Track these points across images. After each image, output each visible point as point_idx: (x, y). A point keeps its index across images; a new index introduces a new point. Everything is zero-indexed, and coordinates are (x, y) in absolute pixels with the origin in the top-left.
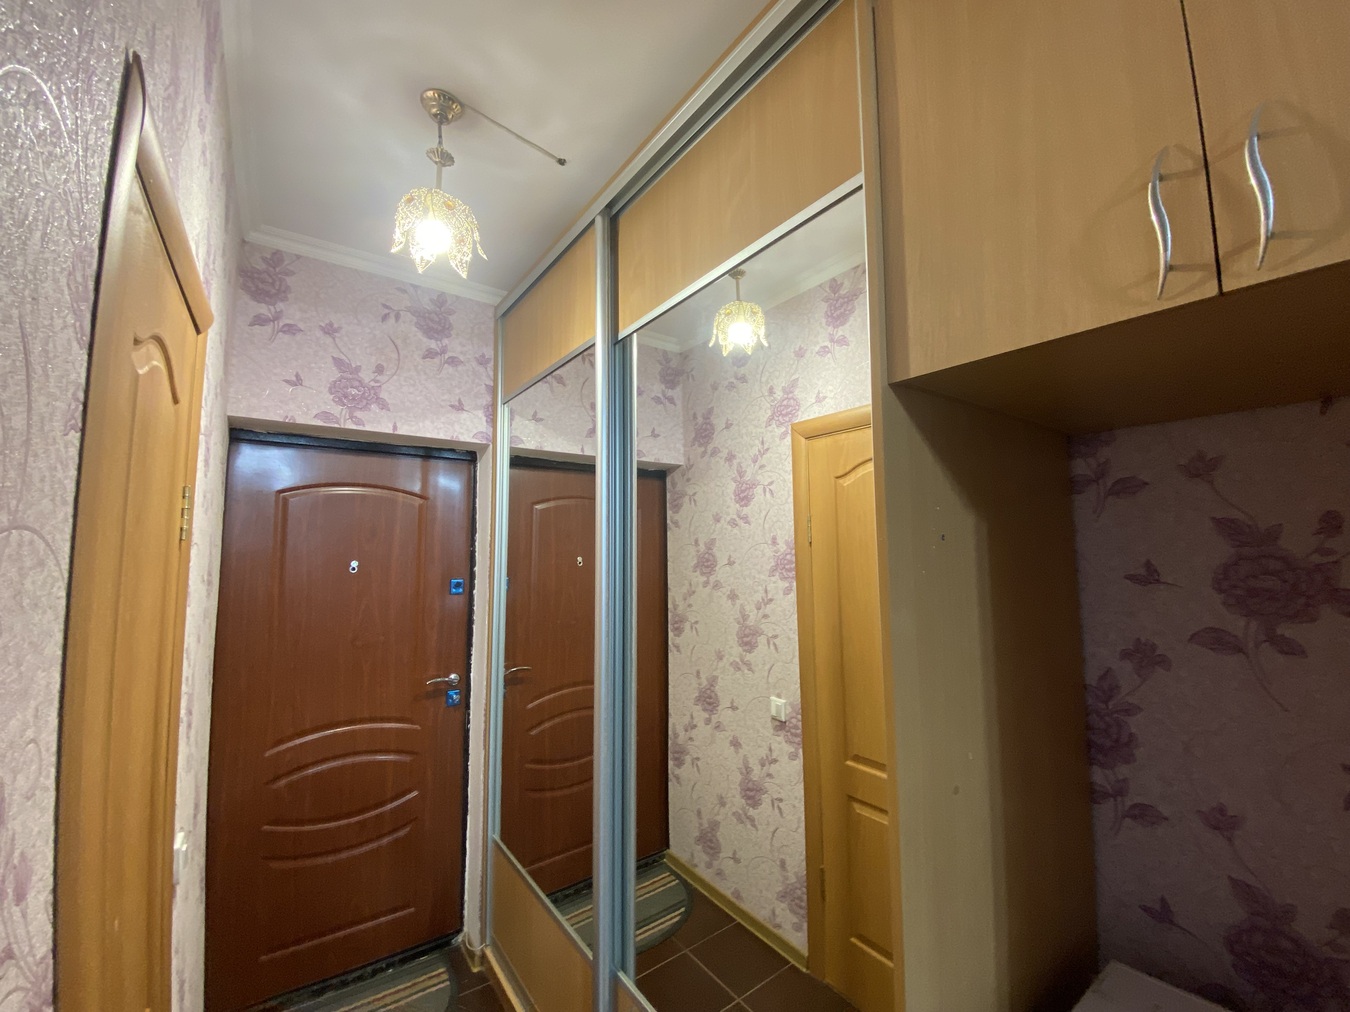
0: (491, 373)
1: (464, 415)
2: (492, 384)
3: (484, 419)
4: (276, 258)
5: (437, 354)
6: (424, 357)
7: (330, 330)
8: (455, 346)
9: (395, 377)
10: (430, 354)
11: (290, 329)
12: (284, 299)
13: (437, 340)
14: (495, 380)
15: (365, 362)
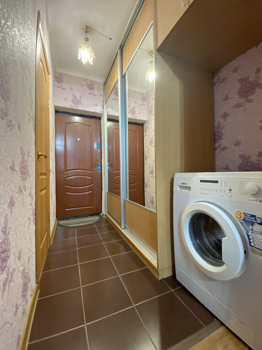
0: (103, 98)
1: (97, 107)
2: (103, 100)
3: (102, 108)
4: (61, 74)
5: (92, 94)
6: (89, 94)
7: (71, 89)
8: (95, 92)
9: (84, 99)
10: (90, 94)
11: (64, 89)
12: (63, 83)
13: (91, 91)
14: (104, 100)
15: (78, 95)
